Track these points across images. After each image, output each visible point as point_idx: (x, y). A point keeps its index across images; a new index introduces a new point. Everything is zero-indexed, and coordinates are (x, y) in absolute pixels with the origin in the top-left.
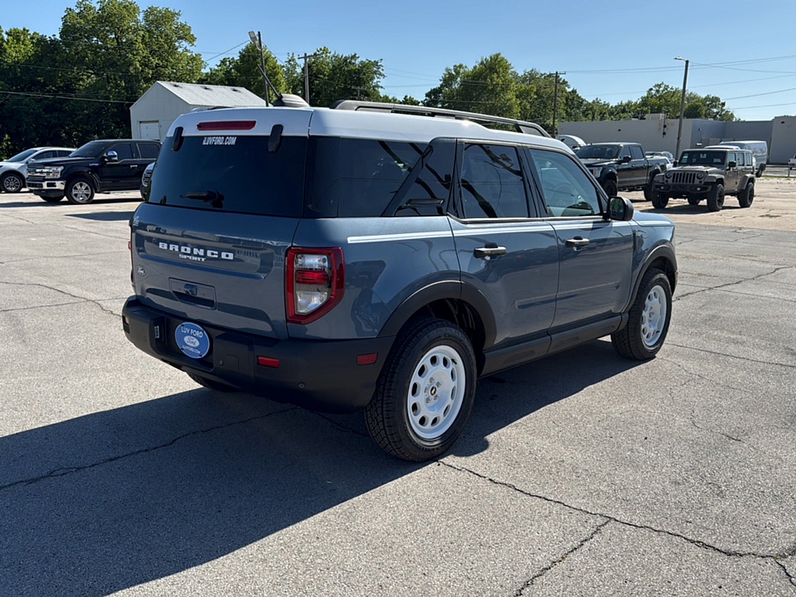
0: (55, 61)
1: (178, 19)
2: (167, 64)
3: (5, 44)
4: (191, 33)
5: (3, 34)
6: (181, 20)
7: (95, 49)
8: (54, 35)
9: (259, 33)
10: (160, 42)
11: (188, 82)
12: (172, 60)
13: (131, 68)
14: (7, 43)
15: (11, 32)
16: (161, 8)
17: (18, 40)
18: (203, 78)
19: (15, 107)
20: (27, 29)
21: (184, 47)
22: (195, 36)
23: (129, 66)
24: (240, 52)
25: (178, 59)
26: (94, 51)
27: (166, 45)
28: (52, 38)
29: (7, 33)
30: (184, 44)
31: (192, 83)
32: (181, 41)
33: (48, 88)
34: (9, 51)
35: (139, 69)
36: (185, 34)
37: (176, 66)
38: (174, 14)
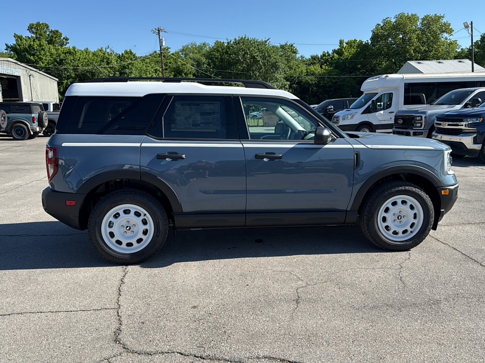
0: (365, 55)
1: (442, 20)
2: (432, 49)
3: (343, 49)
4: (450, 27)
5: (344, 44)
6: (444, 20)
7: (388, 46)
8: (368, 41)
9: (472, 22)
10: (428, 36)
11: (445, 59)
12: (435, 46)
13: (408, 54)
14: (345, 49)
15: (348, 42)
16: (432, 15)
17: (351, 46)
18: (456, 55)
19: (341, 83)
20: (356, 39)
21: (445, 37)
22: (453, 29)
23: (407, 53)
24: (481, 36)
25: (439, 45)
26: (388, 47)
27: (432, 38)
28: (367, 42)
29: (346, 43)
30: (445, 35)
31: (447, 59)
32: (442, 33)
33: (361, 71)
34: (345, 53)
35: (412, 54)
36: (447, 29)
37: (438, 50)
38: (440, 17)
